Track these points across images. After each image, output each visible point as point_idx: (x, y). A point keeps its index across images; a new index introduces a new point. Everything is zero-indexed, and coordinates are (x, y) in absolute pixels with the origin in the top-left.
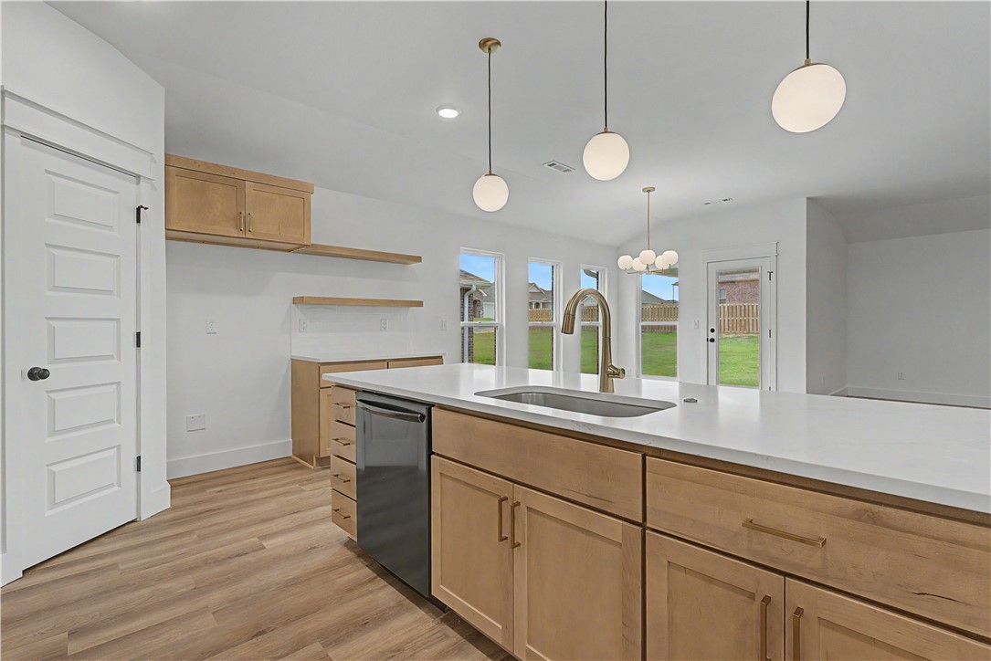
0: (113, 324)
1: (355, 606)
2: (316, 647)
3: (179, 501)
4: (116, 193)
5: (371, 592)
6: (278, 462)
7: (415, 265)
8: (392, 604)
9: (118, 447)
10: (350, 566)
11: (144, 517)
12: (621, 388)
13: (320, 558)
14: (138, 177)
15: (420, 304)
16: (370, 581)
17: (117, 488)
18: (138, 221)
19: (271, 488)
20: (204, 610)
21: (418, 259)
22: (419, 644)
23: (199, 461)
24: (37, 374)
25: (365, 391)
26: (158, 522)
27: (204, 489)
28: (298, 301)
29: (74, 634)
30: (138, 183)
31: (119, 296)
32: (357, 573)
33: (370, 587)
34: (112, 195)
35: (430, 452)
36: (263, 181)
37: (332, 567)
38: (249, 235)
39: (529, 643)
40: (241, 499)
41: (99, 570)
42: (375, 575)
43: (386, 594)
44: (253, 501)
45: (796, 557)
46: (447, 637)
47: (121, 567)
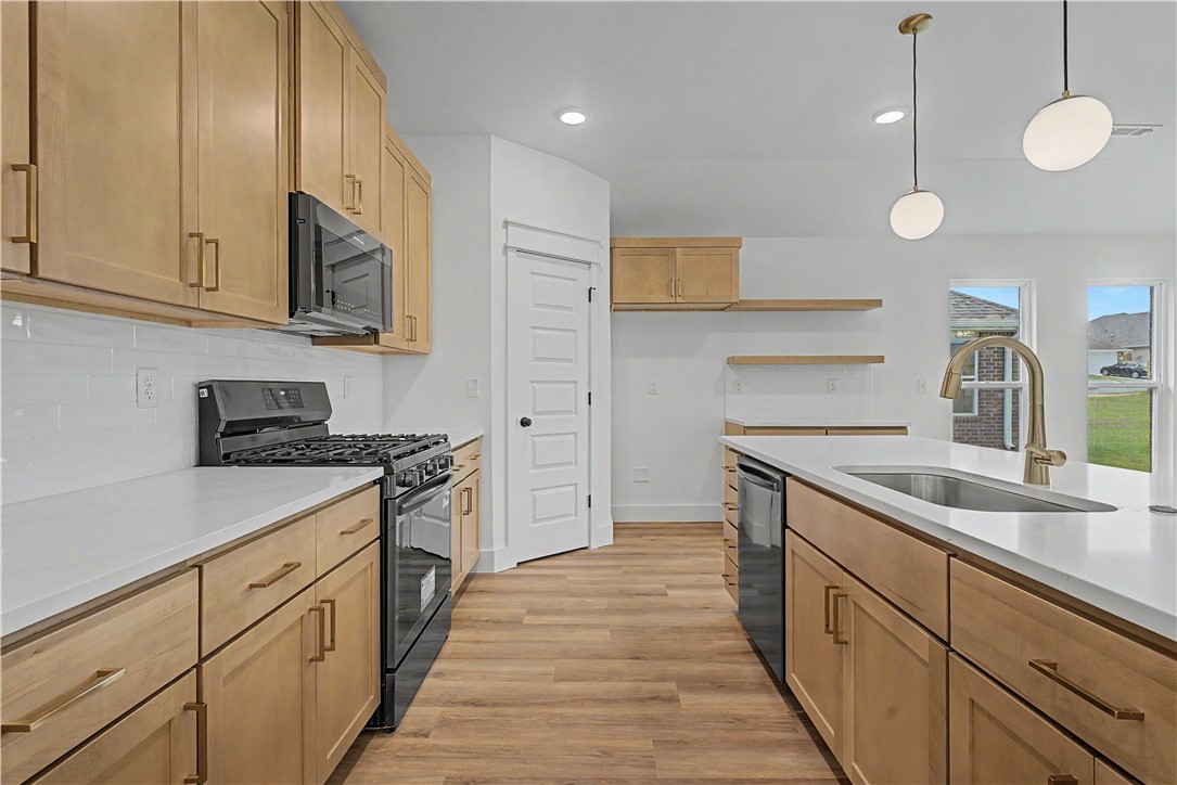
0: (572, 385)
1: (720, 668)
2: (673, 686)
3: (619, 541)
4: (574, 280)
5: (740, 663)
6: (707, 525)
7: (876, 311)
8: (754, 680)
9: (576, 485)
10: (731, 634)
11: (593, 547)
12: (1059, 480)
13: (710, 618)
14: (589, 263)
15: (881, 359)
16: (744, 653)
17: (574, 518)
18: (590, 300)
19: (695, 547)
20: (606, 626)
21: (879, 303)
22: (763, 724)
23: (640, 510)
24: (525, 423)
25: (748, 456)
26: (602, 554)
27: (641, 535)
28: (732, 361)
29: (530, 612)
30: (590, 268)
31: (576, 363)
32: (735, 642)
33: (743, 658)
34: (572, 282)
35: (785, 526)
36: (693, 245)
37: (714, 629)
38: (679, 300)
39: (855, 761)
40: (666, 551)
41: (557, 577)
42: (751, 649)
43: (752, 670)
44: (676, 554)
45: (1105, 730)
46: (796, 731)
47: (569, 578)
